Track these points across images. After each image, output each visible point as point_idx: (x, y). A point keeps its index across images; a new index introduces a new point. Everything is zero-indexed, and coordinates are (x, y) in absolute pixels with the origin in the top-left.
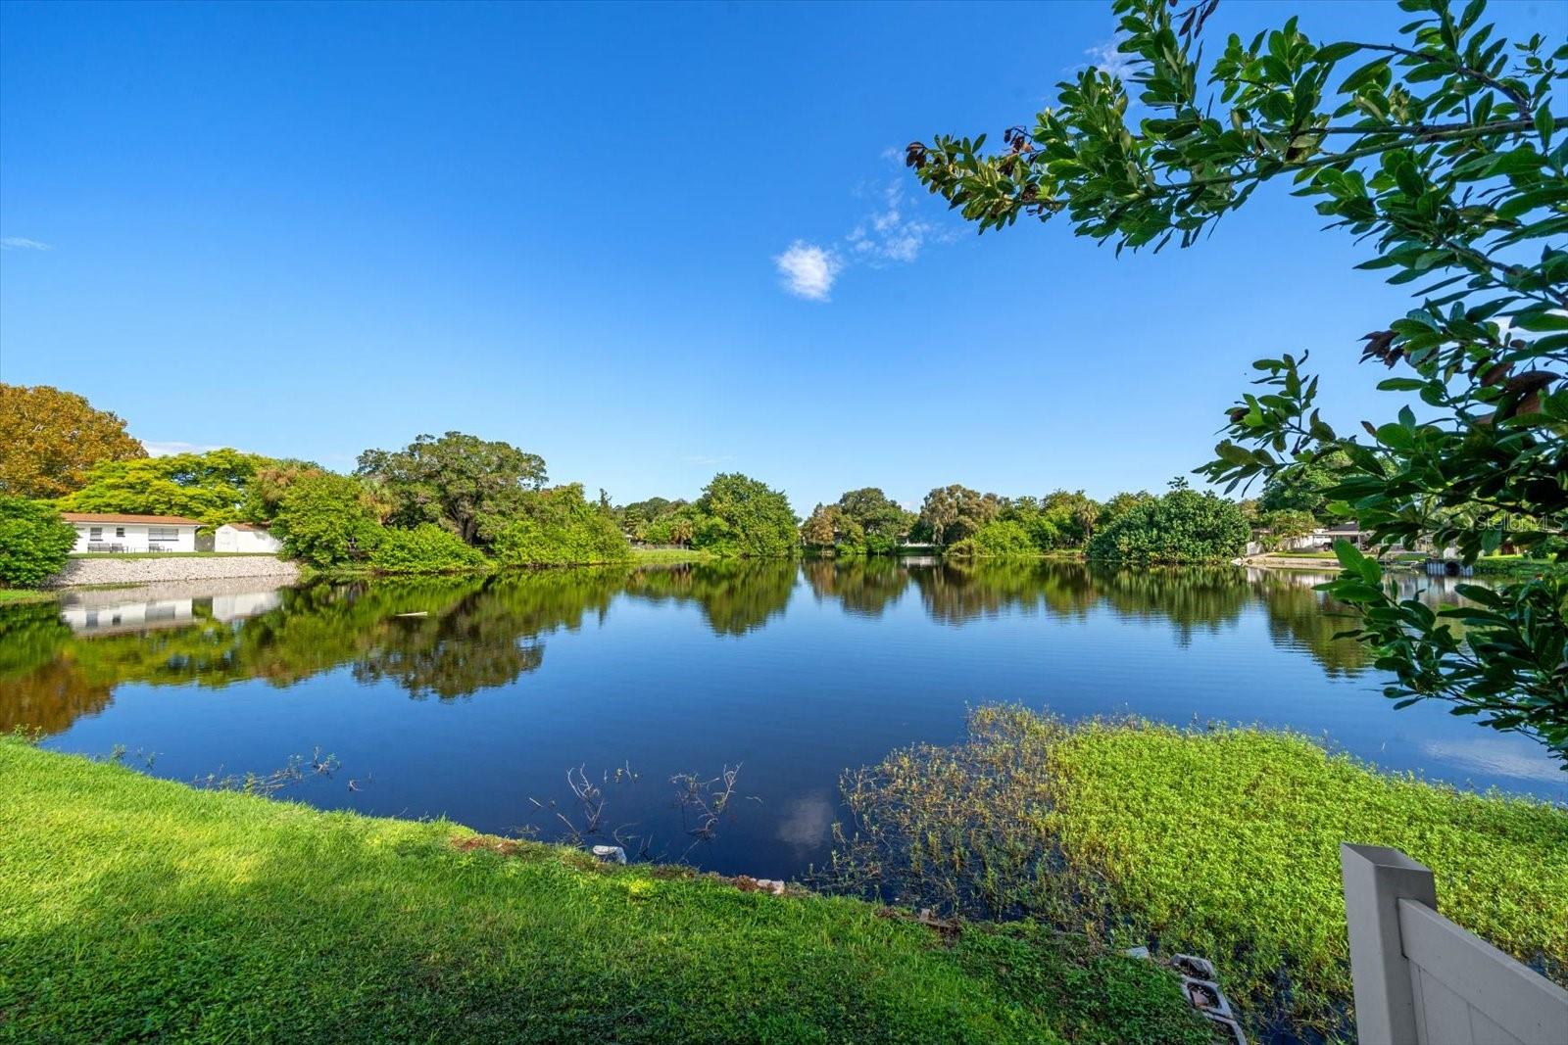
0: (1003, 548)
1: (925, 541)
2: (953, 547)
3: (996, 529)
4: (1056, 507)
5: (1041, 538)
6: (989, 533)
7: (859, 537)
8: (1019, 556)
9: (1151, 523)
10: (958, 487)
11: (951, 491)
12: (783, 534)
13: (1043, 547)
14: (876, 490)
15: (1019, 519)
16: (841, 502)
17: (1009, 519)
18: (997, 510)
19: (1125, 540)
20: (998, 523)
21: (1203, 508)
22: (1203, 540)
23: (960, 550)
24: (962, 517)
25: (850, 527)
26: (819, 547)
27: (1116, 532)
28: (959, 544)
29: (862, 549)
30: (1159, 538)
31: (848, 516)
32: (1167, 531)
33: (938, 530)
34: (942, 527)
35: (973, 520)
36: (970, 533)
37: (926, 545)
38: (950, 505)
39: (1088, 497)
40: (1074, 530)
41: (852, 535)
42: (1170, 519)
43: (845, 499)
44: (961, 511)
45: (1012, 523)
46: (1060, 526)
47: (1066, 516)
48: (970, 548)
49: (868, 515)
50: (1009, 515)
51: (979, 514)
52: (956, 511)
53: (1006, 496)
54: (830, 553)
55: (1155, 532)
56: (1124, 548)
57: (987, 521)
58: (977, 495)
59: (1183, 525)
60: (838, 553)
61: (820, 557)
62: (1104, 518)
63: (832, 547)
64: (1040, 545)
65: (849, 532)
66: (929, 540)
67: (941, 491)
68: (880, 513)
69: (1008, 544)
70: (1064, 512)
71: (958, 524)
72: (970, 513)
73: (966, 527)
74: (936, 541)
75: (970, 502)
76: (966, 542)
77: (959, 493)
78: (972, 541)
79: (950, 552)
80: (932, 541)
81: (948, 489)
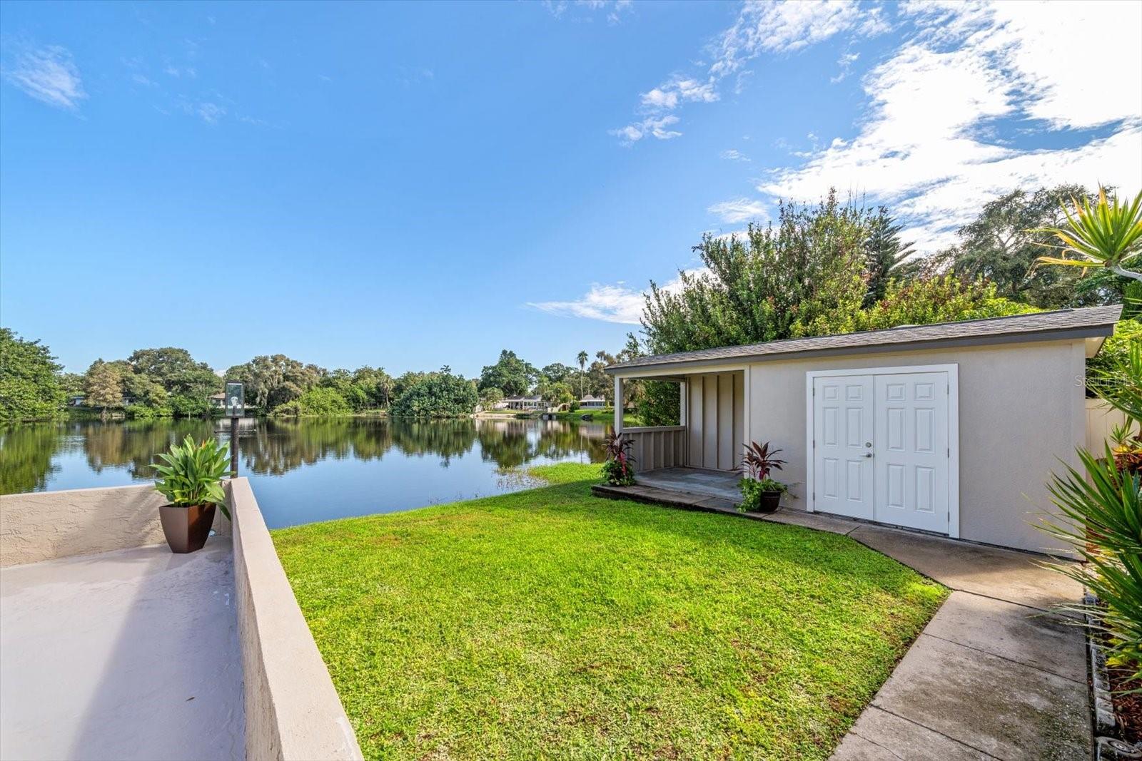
0: (325, 410)
2: (278, 408)
3: (317, 394)
4: (364, 379)
5: (354, 401)
6: (313, 397)
7: (162, 398)
8: (339, 416)
9: (431, 393)
10: (282, 357)
11: (275, 360)
12: (47, 394)
13: (355, 408)
14: (181, 351)
15: (337, 387)
16: (131, 359)
17: (327, 386)
18: (317, 378)
19: (416, 403)
20: (318, 389)
21: (458, 385)
22: (458, 404)
23: (287, 411)
24: (287, 383)
25: (148, 388)
26: (100, 410)
27: (410, 398)
28: (284, 406)
29: (167, 411)
30: (436, 402)
31: (144, 375)
32: (439, 398)
33: (263, 394)
34: (267, 391)
35: (298, 385)
36: (295, 397)
38: (275, 373)
39: (386, 372)
40: (378, 397)
41: (152, 396)
42: (441, 391)
43: (137, 356)
44: (286, 378)
45: (330, 388)
46: (369, 393)
47: (373, 386)
48: (296, 410)
49: (173, 377)
50: (327, 383)
51: (303, 380)
52: (281, 377)
53: (323, 368)
54: (117, 416)
55: (434, 399)
56: (415, 408)
57: (309, 387)
58: (301, 365)
59: (448, 394)
60: (131, 416)
61: (100, 421)
62: (399, 389)
63: (119, 409)
64: (354, 407)
65: (147, 393)
66: (252, 401)
67: (265, 359)
68: (189, 374)
69: (328, 405)
70: (371, 382)
71: (284, 388)
72: (295, 380)
73: (290, 391)
74: (260, 403)
75: (294, 370)
76: (291, 404)
77: (282, 362)
78: (299, 404)
79: (276, 413)
80: (254, 403)
81: (272, 357)
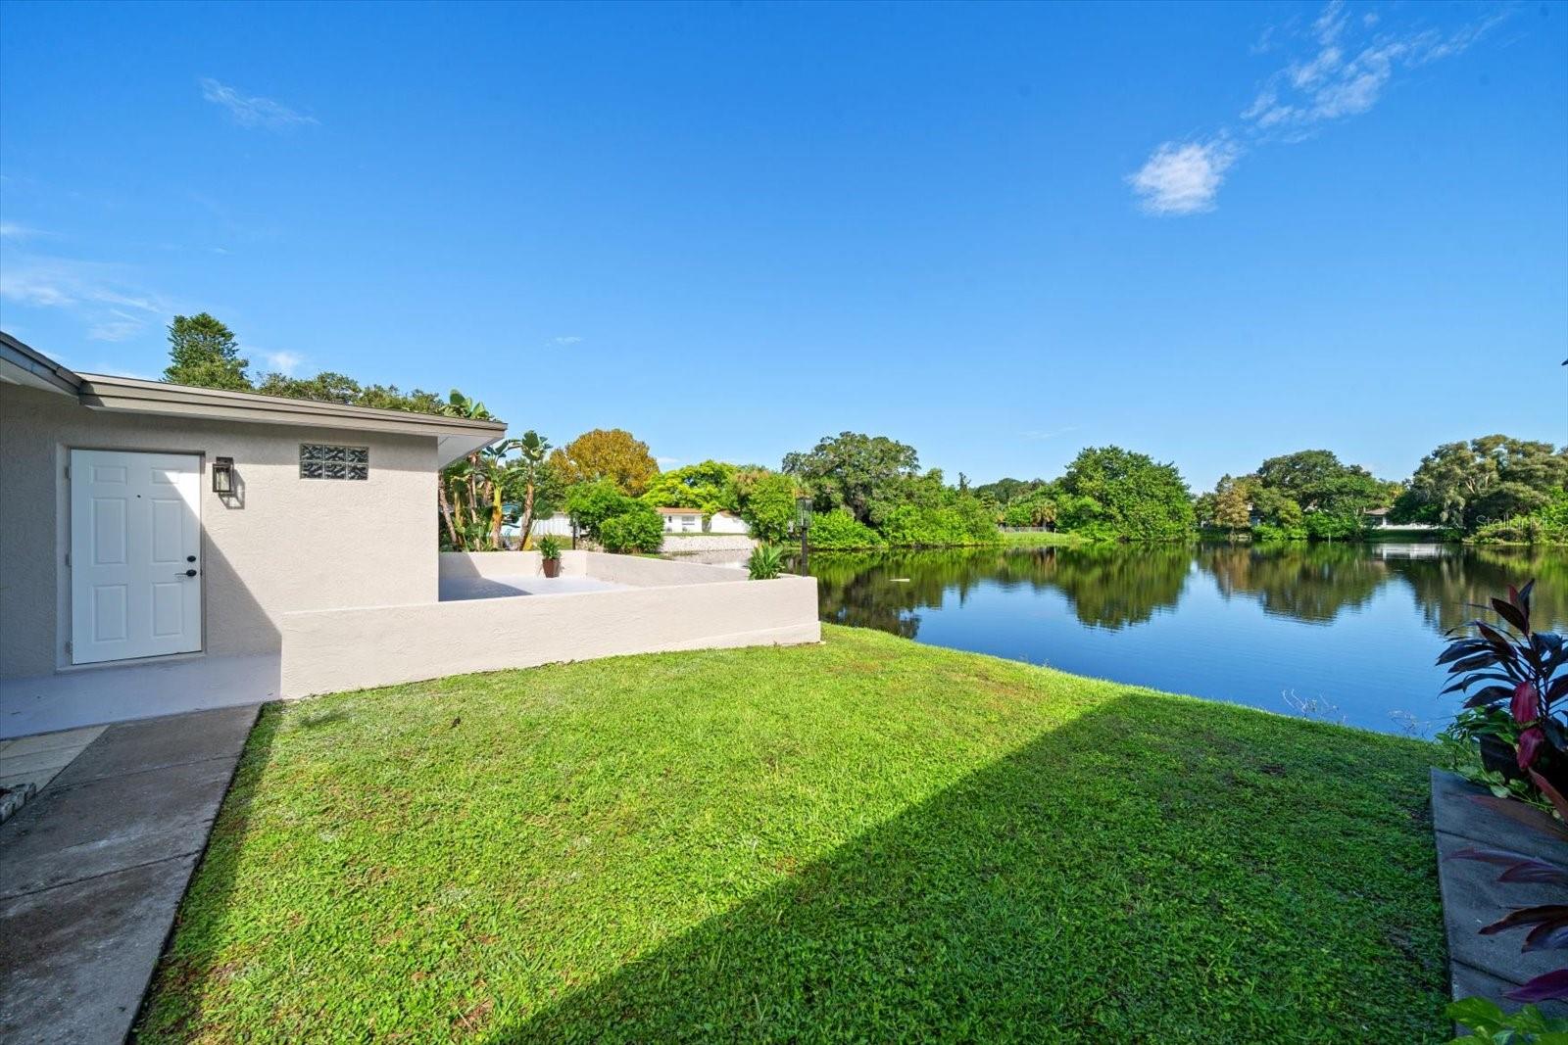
1: (1420, 521)
2: (1486, 530)
7: (1295, 516)
10: (1498, 440)
11: (1481, 447)
12: (1175, 515)
14: (1322, 453)
16: (1261, 471)
23: (1508, 535)
24: (1509, 484)
25: (1278, 504)
26: (1227, 530)
28: (1502, 526)
29: (1299, 533)
31: (1274, 489)
33: (1455, 505)
34: (1462, 502)
35: (1536, 488)
36: (1526, 508)
37: (1425, 527)
38: (1482, 468)
41: (1282, 514)
43: (1267, 467)
48: (1529, 533)
49: (1309, 488)
51: (1550, 478)
52: (1495, 475)
54: (1243, 538)
58: (1549, 449)
60: (1258, 538)
61: (1227, 543)
63: (1246, 530)
65: (1276, 510)
66: (1433, 519)
67: (1460, 447)
68: (1332, 483)
71: (1500, 494)
72: (1528, 477)
73: (1518, 499)
74: (1449, 521)
75: (1528, 461)
76: (1518, 522)
77: (1501, 449)
78: (1535, 521)
79: (1482, 538)
80: (1439, 521)
81: (1474, 443)
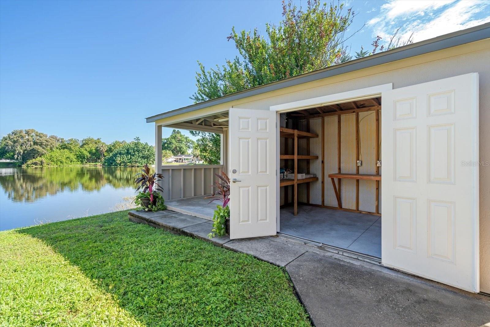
0: (61, 162)
1: (7, 159)
2: (29, 162)
3: (57, 153)
4: (88, 145)
5: (81, 158)
6: (53, 155)
8: (71, 166)
9: (128, 153)
10: (33, 131)
11: (27, 133)
13: (82, 162)
15: (70, 149)
17: (64, 148)
18: (58, 144)
19: (119, 159)
20: (58, 150)
21: (144, 148)
22: (144, 159)
23: (36, 164)
24: (36, 146)
27: (115, 155)
28: (34, 160)
30: (131, 158)
32: (133, 156)
33: (19, 153)
34: (22, 151)
35: (43, 148)
36: (41, 155)
37: (8, 161)
38: (28, 140)
39: (102, 141)
40: (96, 155)
42: (134, 152)
44: (35, 143)
45: (66, 150)
46: (90, 152)
47: (93, 148)
48: (42, 162)
50: (64, 147)
51: (47, 145)
52: (32, 143)
53: (62, 138)
55: (130, 156)
56: (118, 162)
57: (51, 149)
58: (46, 136)
59: (138, 154)
62: (110, 150)
64: (81, 161)
67: (21, 132)
69: (64, 160)
70: (93, 147)
71: (33, 150)
72: (41, 145)
73: (38, 152)
74: (17, 158)
75: (41, 139)
76: (38, 159)
77: (33, 134)
78: (43, 159)
79: (28, 165)
80: (14, 159)
81: (25, 131)
